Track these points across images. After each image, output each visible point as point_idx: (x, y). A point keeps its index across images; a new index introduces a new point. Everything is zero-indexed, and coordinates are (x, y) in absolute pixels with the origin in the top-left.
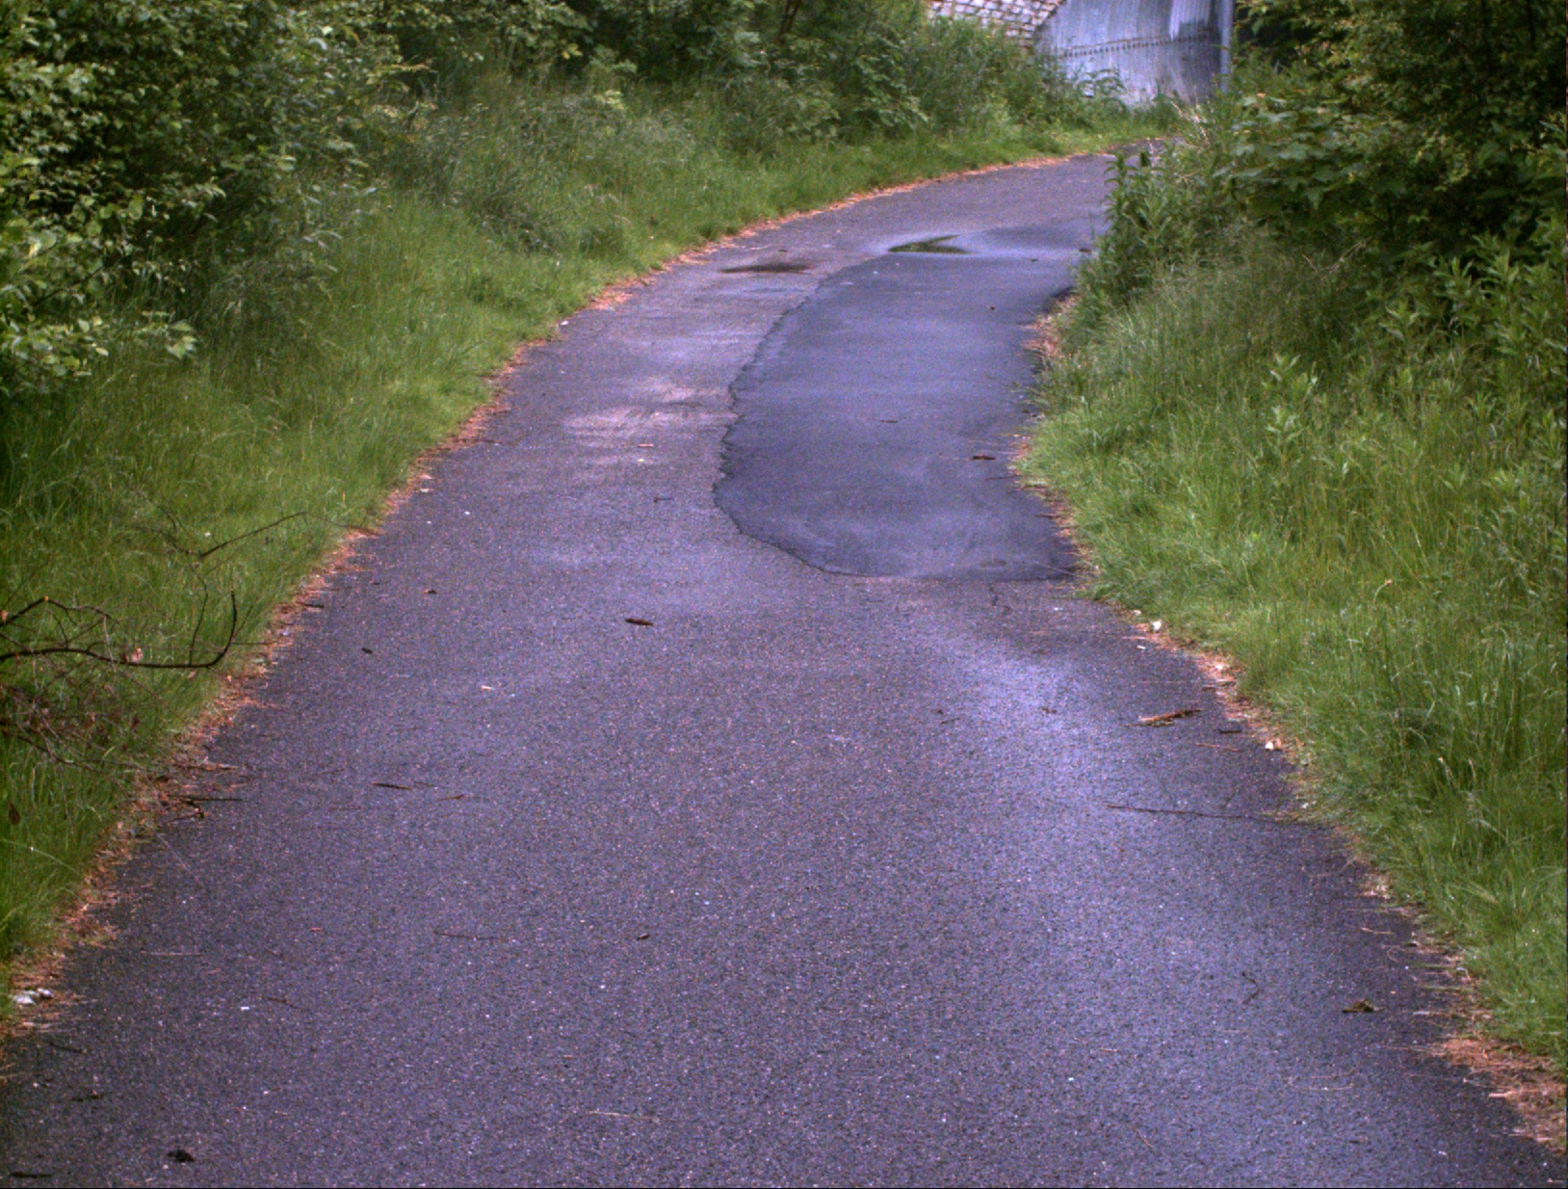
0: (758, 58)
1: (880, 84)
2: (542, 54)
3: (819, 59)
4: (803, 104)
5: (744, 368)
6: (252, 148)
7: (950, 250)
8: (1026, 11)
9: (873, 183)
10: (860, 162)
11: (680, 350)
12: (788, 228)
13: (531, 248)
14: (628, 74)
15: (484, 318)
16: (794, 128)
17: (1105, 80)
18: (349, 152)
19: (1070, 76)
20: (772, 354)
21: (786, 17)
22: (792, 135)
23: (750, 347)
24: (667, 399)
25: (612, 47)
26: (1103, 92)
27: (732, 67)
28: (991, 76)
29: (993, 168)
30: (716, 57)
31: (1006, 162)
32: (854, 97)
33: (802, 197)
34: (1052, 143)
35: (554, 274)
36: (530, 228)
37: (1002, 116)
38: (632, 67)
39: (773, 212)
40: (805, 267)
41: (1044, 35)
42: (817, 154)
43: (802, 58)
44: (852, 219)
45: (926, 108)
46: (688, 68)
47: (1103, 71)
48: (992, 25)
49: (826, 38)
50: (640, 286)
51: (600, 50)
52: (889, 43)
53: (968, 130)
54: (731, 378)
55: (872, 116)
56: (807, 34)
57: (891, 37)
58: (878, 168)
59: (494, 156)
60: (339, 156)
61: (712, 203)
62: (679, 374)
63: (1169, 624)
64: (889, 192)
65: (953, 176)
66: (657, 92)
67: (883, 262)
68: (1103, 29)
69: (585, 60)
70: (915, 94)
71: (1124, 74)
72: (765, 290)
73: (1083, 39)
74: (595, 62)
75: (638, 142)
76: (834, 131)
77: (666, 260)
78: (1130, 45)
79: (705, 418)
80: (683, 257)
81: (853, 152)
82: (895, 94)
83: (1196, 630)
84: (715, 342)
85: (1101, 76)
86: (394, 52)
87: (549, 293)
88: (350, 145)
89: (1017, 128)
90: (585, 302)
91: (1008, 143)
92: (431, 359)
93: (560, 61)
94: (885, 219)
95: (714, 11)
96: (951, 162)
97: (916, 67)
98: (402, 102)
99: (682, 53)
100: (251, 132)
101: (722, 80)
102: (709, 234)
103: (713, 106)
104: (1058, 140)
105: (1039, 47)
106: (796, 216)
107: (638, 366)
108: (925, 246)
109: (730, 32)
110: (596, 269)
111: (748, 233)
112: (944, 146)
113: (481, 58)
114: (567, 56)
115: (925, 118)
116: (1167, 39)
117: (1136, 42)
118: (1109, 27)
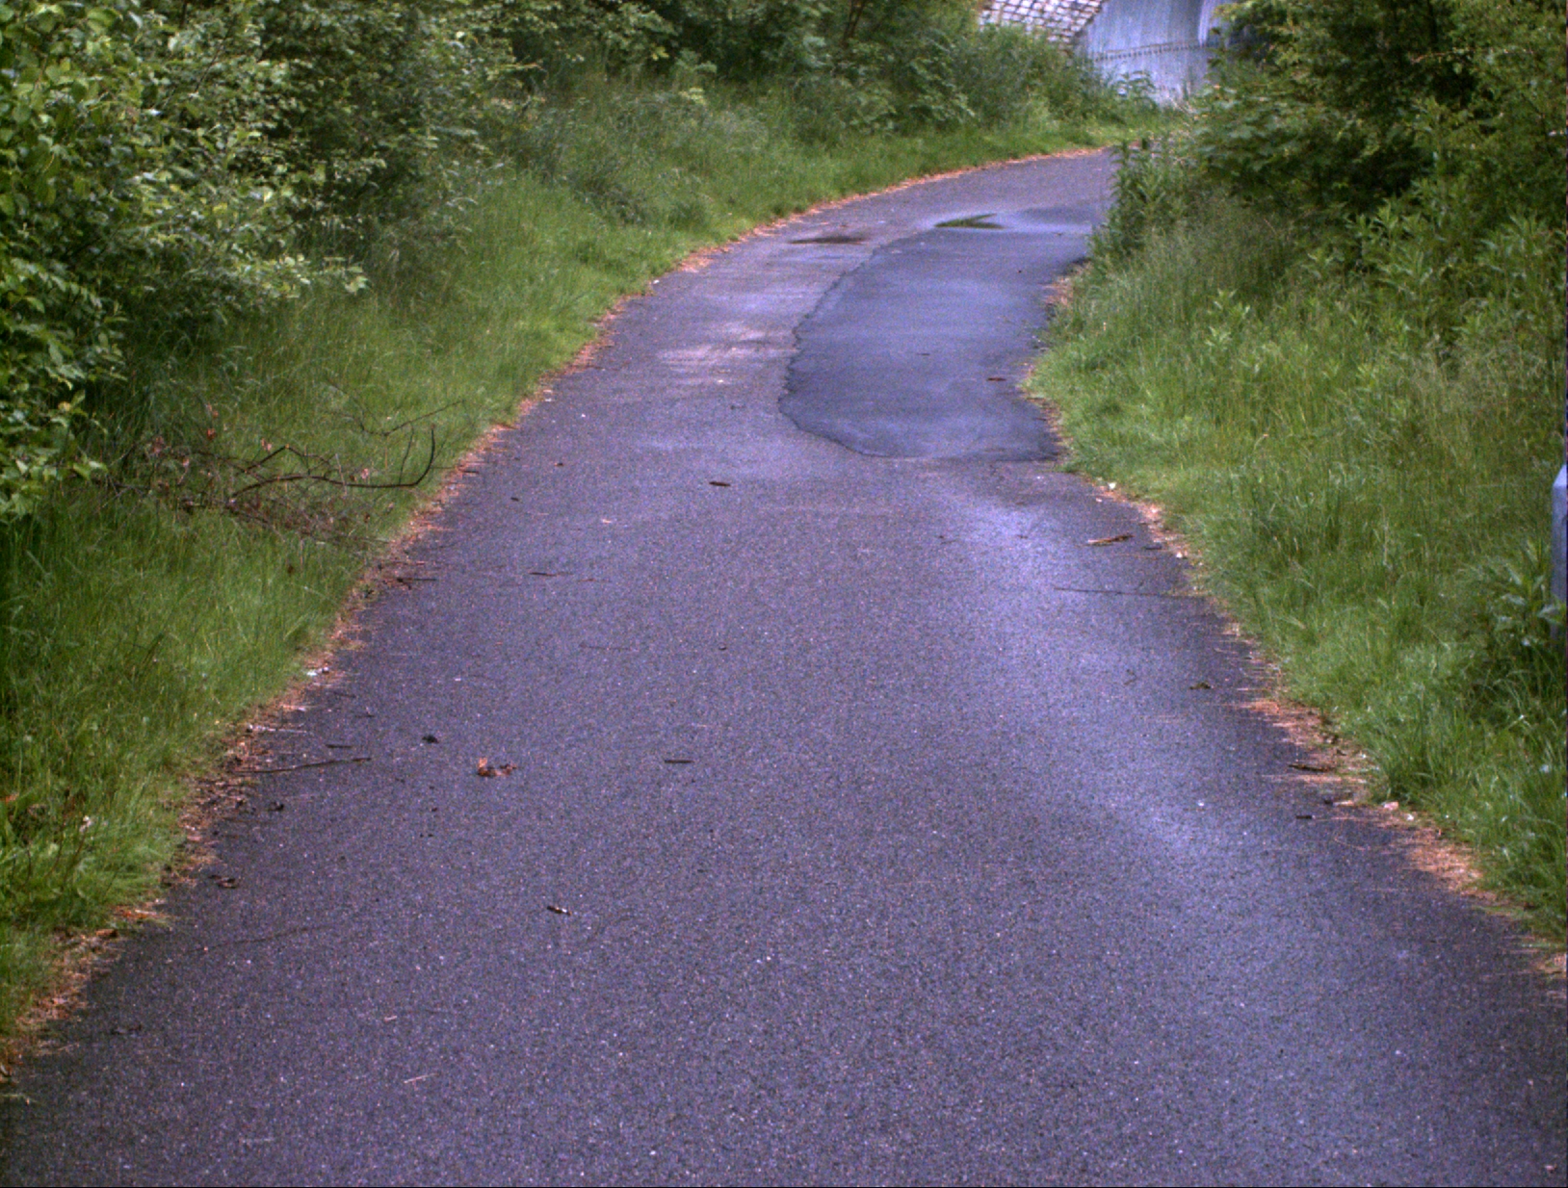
0: (824, 60)
1: (934, 84)
2: (634, 56)
3: (879, 61)
4: (864, 101)
5: (807, 316)
6: (404, 130)
7: (988, 226)
8: (1067, 19)
9: (924, 170)
10: (914, 152)
11: (754, 303)
12: (846, 207)
13: (628, 222)
14: (709, 74)
15: (588, 275)
16: (855, 122)
17: (1137, 81)
18: (472, 138)
19: (1105, 76)
20: (830, 306)
21: (848, 24)
22: (854, 128)
23: (811, 303)
24: (742, 338)
25: (696, 49)
26: (1135, 90)
27: (801, 68)
28: (1033, 76)
29: (1033, 158)
30: (787, 59)
31: (1044, 153)
32: (910, 94)
33: (862, 181)
34: (1087, 135)
35: (648, 242)
36: (626, 204)
37: (1042, 113)
38: (712, 67)
39: (835, 194)
40: (860, 239)
41: (1081, 39)
42: (876, 144)
43: (864, 60)
44: (906, 200)
45: (973, 104)
46: (762, 69)
47: (1136, 72)
48: (1035, 31)
49: (884, 42)
50: (720, 253)
51: (685, 52)
52: (941, 47)
53: (1011, 124)
54: (796, 323)
55: (925, 111)
56: (868, 38)
57: (943, 41)
58: (930, 157)
59: (595, 143)
60: (465, 141)
61: (782, 185)
62: (752, 320)
63: (1121, 484)
64: (938, 178)
65: (995, 164)
66: (734, 90)
67: (929, 236)
68: (1137, 34)
69: (671, 61)
70: (964, 92)
71: (1154, 75)
72: (826, 257)
73: (1118, 43)
74: (680, 63)
75: (719, 132)
76: (891, 125)
77: (743, 233)
78: (1161, 50)
79: (773, 352)
80: (756, 231)
81: (907, 143)
82: (945, 90)
83: (1140, 488)
84: (782, 297)
85: (1133, 77)
86: (508, 53)
87: (642, 256)
88: (474, 132)
89: (1055, 123)
90: (674, 265)
91: (1047, 136)
92: (548, 305)
93: (650, 62)
94: (933, 200)
95: (785, 18)
96: (994, 152)
97: (966, 69)
98: (518, 96)
99: (756, 55)
100: (404, 116)
101: (792, 78)
102: (779, 212)
103: (783, 102)
104: (1092, 134)
105: (1078, 51)
106: (856, 197)
107: (720, 314)
108: (969, 223)
109: (799, 37)
110: (683, 240)
111: (814, 211)
112: (988, 138)
113: (582, 59)
114: (655, 58)
115: (972, 114)
116: (1196, 43)
117: (1167, 47)
118: (1142, 34)
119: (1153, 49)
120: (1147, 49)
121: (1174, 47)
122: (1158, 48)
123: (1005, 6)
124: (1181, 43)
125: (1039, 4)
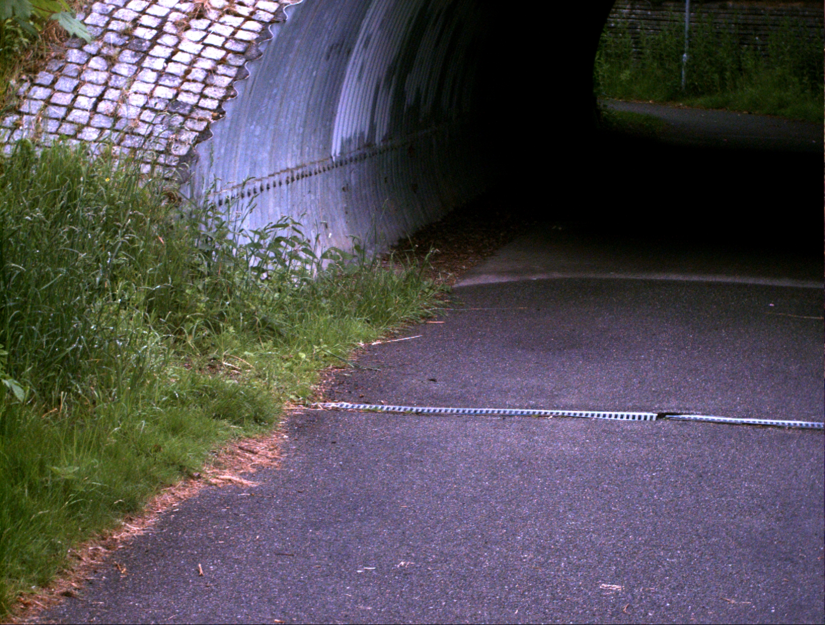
116: (330, 162)
117: (300, 171)
118: (271, 153)
119: (284, 177)
120: (276, 178)
121: (306, 170)
122: (290, 174)
123: (45, 106)
124: (313, 163)
125: (109, 103)
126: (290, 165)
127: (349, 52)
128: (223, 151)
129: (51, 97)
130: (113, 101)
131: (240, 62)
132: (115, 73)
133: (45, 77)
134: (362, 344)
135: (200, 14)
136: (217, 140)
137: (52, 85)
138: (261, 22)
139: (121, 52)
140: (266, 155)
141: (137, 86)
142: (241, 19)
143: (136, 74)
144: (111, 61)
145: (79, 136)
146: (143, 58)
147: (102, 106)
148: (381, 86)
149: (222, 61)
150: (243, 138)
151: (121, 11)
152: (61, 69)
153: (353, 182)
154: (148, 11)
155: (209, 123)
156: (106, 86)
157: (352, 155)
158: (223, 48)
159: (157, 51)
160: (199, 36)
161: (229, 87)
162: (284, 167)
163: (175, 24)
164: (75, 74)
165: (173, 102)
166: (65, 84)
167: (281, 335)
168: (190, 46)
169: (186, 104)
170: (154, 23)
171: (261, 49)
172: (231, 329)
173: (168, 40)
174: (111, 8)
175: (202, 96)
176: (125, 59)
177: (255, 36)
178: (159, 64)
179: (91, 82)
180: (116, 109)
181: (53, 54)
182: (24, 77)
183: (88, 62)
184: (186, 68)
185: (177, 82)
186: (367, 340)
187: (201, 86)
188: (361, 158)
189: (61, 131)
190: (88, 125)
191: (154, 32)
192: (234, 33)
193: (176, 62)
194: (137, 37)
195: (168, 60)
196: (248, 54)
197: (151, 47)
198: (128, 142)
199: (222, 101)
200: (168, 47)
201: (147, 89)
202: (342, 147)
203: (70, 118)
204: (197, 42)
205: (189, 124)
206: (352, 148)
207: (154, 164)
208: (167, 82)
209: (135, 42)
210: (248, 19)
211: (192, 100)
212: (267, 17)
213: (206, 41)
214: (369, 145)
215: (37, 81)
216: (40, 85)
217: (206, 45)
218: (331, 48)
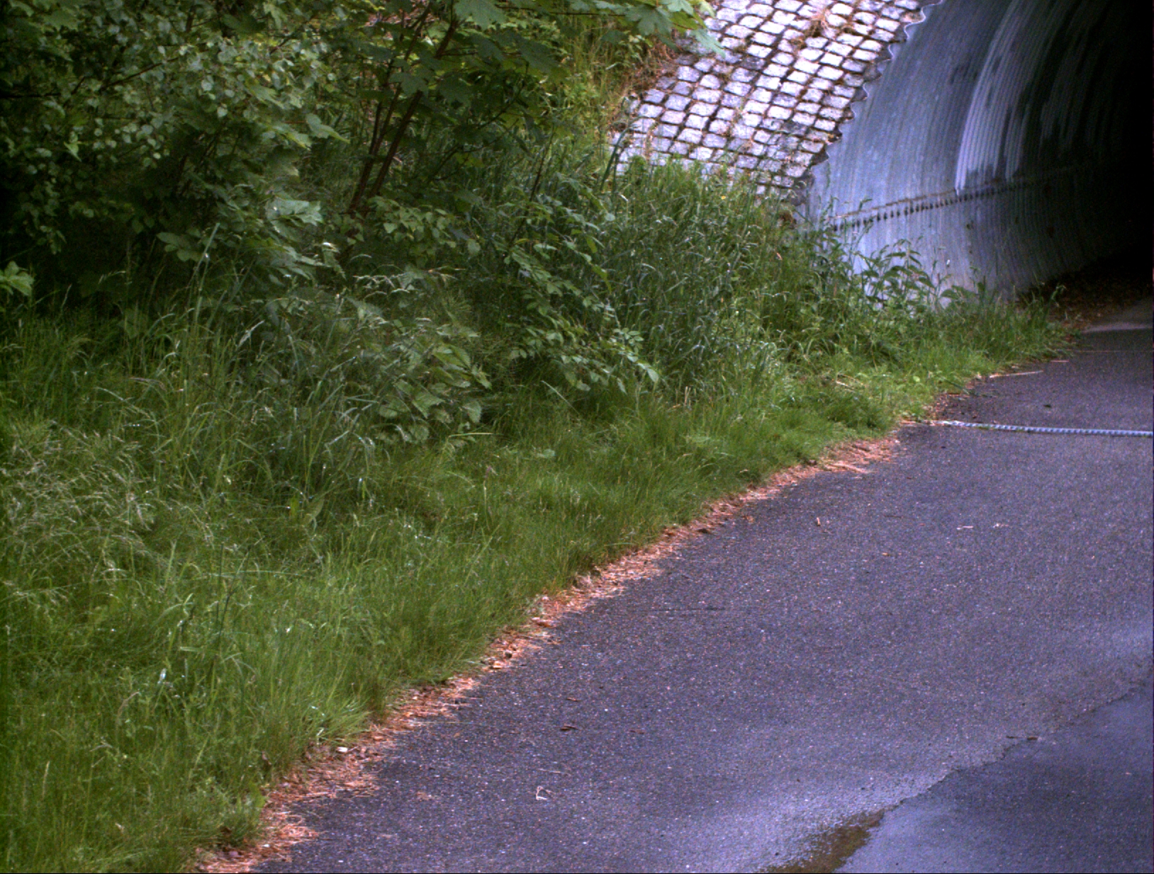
68: (881, 180)
116: (953, 195)
117: (920, 202)
118: (889, 180)
119: (902, 207)
120: (894, 208)
121: (927, 202)
122: (908, 205)
123: (656, 125)
124: (935, 195)
125: (722, 123)
126: (910, 195)
127: (976, 76)
128: (839, 175)
129: (661, 115)
130: (726, 121)
131: (858, 83)
132: (728, 92)
133: (655, 95)
134: (979, 376)
135: (817, 32)
136: (833, 164)
137: (662, 103)
138: (880, 41)
139: (733, 71)
140: (883, 183)
141: (751, 106)
142: (859, 39)
143: (750, 93)
144: (724, 79)
145: (692, 155)
146: (757, 77)
147: (715, 126)
148: (1013, 115)
149: (839, 82)
150: (860, 163)
151: (734, 27)
152: (672, 87)
153: (979, 219)
154: (763, 28)
155: (825, 145)
156: (719, 105)
157: (979, 189)
158: (840, 68)
159: (772, 69)
160: (815, 55)
161: (847, 109)
162: (902, 196)
163: (790, 42)
164: (686, 92)
165: (788, 123)
166: (677, 102)
167: (896, 361)
168: (806, 64)
169: (801, 125)
170: (769, 40)
171: (881, 70)
172: (846, 351)
173: (783, 59)
174: (723, 24)
175: (819, 117)
176: (739, 78)
177: (874, 56)
178: (774, 84)
179: (703, 101)
180: (729, 129)
181: (663, 71)
182: (634, 94)
183: (699, 80)
184: (801, 87)
185: (792, 102)
186: (985, 373)
187: (817, 107)
188: (988, 194)
189: (672, 150)
190: (701, 144)
191: (769, 50)
192: (852, 53)
193: (791, 82)
194: (751, 55)
195: (783, 80)
196: (867, 75)
197: (766, 66)
198: (742, 163)
199: (839, 122)
200: (783, 65)
201: (761, 108)
202: (967, 180)
203: (681, 137)
204: (813, 62)
205: (805, 145)
206: (979, 182)
207: (768, 186)
208: (782, 102)
209: (748, 60)
210: (866, 38)
211: (808, 121)
212: (886, 37)
213: (823, 60)
214: (999, 179)
215: (648, 99)
216: (651, 103)
217: (823, 65)
218: (956, 71)
